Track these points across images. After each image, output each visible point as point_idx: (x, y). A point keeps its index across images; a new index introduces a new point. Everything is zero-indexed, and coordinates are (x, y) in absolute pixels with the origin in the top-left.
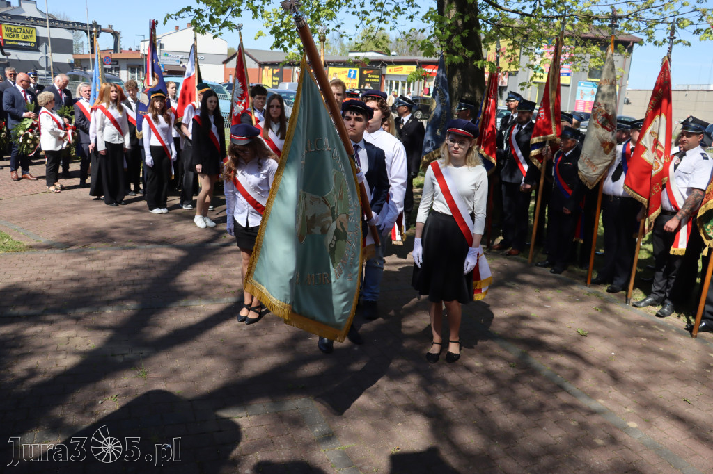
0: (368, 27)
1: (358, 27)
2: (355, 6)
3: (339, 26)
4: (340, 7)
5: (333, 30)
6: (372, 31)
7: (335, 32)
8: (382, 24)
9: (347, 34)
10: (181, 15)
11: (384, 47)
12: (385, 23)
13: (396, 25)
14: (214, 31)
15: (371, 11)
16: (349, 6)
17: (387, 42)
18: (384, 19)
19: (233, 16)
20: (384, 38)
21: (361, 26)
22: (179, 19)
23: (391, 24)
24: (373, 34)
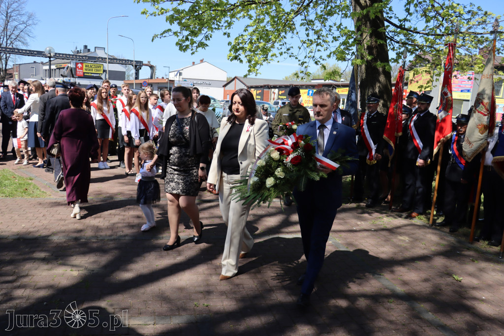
0: (308, 50)
1: (300, 48)
2: (297, 33)
3: (288, 49)
4: (286, 33)
5: (285, 52)
6: (312, 52)
7: (286, 54)
8: (319, 47)
9: (294, 55)
10: (164, 35)
11: (321, 64)
12: (321, 45)
13: (328, 47)
14: (192, 50)
15: (315, 40)
16: (293, 32)
17: (323, 60)
18: (320, 43)
19: (206, 40)
20: (321, 57)
21: (302, 48)
22: (162, 38)
23: (325, 46)
24: (312, 55)
